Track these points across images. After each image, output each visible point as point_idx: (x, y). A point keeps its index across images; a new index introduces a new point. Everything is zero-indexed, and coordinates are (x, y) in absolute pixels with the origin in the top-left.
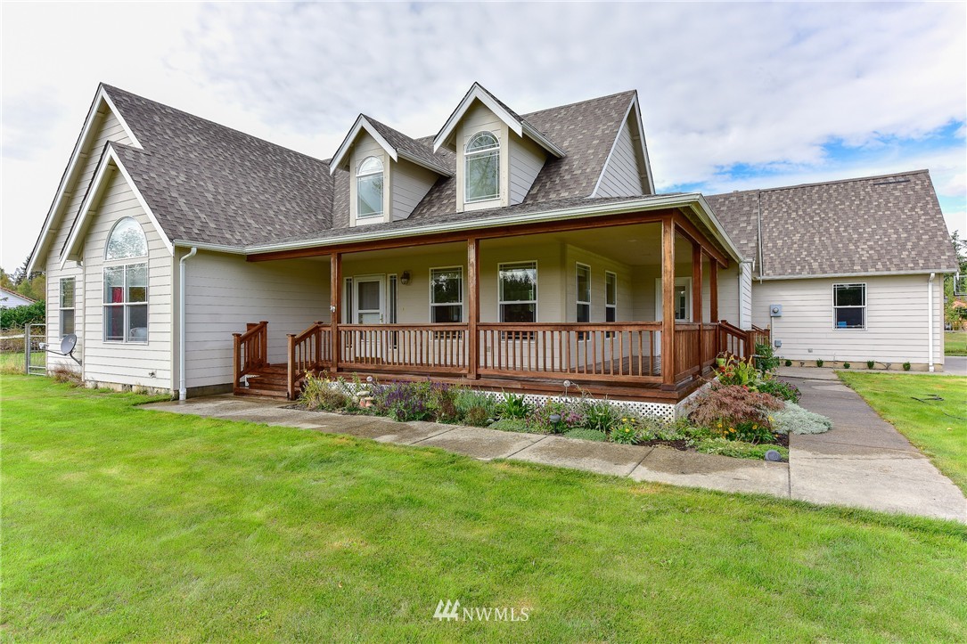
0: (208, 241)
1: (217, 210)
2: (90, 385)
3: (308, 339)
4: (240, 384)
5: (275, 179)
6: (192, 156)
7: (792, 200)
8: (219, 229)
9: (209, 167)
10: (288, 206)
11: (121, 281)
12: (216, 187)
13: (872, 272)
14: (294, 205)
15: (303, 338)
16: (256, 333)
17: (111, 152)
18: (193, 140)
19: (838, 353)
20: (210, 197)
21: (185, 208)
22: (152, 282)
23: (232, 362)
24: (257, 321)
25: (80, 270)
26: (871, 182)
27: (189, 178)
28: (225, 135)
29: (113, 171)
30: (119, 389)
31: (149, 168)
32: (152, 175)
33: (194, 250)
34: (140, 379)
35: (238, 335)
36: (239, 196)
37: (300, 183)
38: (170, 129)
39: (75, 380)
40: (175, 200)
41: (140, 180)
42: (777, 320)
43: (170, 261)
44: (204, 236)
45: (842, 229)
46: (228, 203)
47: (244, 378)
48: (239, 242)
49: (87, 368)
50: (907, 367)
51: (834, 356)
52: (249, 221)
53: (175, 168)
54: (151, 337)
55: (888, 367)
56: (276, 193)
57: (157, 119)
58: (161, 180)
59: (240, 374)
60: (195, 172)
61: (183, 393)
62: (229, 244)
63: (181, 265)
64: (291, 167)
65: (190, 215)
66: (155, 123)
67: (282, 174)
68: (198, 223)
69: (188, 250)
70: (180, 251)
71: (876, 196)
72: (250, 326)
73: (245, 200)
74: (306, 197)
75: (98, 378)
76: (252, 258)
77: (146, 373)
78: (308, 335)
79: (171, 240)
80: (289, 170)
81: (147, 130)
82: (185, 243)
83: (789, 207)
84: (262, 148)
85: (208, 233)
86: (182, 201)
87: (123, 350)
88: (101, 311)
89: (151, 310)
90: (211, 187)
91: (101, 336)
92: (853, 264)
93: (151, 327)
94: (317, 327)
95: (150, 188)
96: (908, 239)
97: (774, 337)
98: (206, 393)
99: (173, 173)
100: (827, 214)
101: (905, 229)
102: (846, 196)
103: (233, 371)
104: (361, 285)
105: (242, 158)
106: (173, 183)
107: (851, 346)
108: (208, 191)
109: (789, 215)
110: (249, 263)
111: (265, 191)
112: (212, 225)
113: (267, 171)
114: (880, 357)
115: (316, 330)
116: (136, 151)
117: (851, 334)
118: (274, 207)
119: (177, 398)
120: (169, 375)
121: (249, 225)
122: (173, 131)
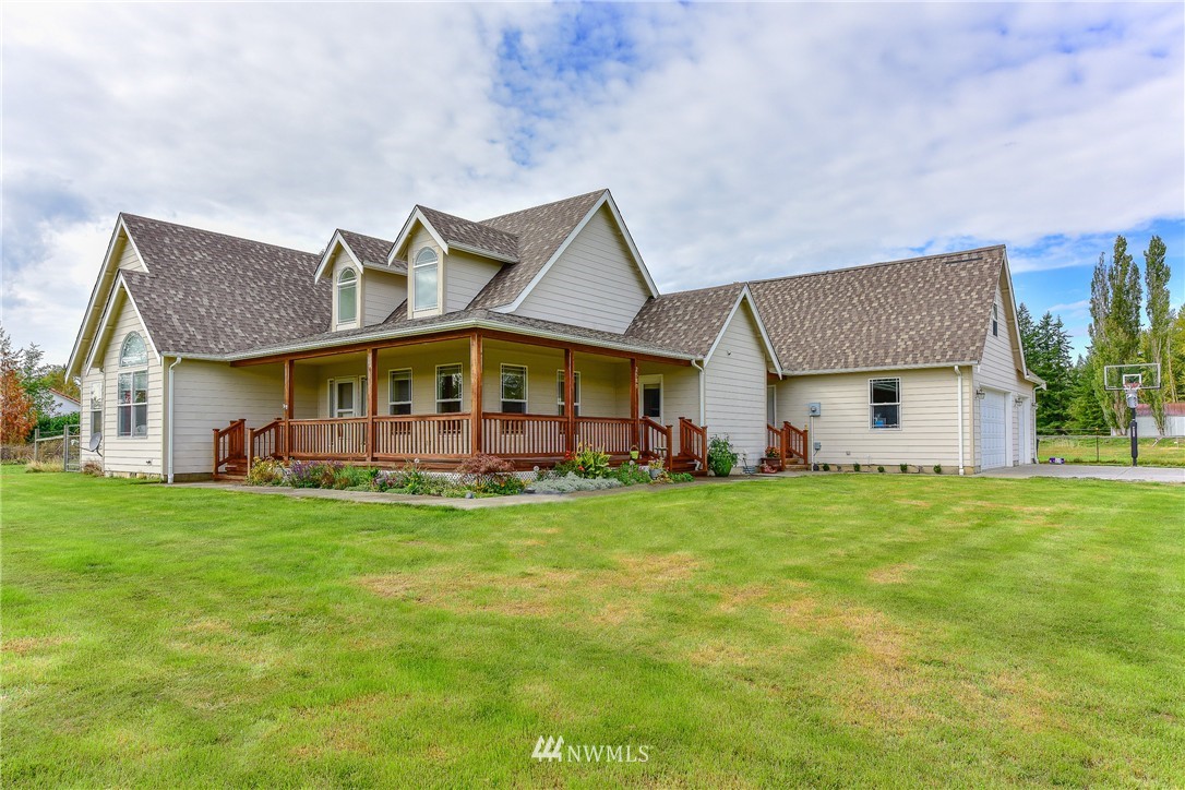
0: (192, 352)
1: (207, 323)
2: (107, 475)
3: (267, 433)
4: (217, 472)
5: (277, 287)
6: (194, 273)
7: (861, 282)
8: (204, 340)
9: (210, 283)
10: (283, 313)
11: (129, 386)
12: (211, 300)
13: (900, 366)
14: (290, 311)
15: (263, 431)
16: (237, 427)
17: (121, 278)
18: (198, 256)
19: (872, 455)
20: (203, 311)
21: (177, 323)
22: (151, 386)
23: (213, 454)
24: (237, 419)
25: (102, 377)
26: (945, 260)
27: (186, 295)
28: (233, 247)
29: (123, 298)
30: (128, 476)
31: (152, 289)
32: (153, 296)
33: (179, 360)
34: (141, 468)
35: (217, 430)
36: (232, 308)
37: (305, 287)
38: (178, 249)
39: (97, 472)
40: (169, 317)
41: (142, 301)
42: (816, 419)
43: (161, 369)
44: (190, 348)
45: (893, 317)
46: (219, 316)
47: (222, 468)
48: (222, 351)
49: (106, 460)
50: (938, 470)
51: (869, 458)
52: (236, 331)
53: (174, 286)
54: (150, 432)
55: (921, 470)
56: (273, 301)
57: (167, 241)
58: (161, 300)
59: (218, 464)
60: (194, 289)
61: (170, 477)
62: (211, 353)
63: (171, 372)
64: (300, 272)
65: (181, 329)
66: (165, 245)
67: (286, 281)
68: (186, 336)
69: (174, 359)
70: (169, 360)
71: (942, 276)
72: (232, 422)
73: (237, 311)
74: (307, 302)
75: (113, 468)
76: (235, 364)
77: (144, 462)
78: (268, 428)
79: (159, 352)
80: (295, 275)
81: (155, 254)
82: (171, 354)
83: (855, 290)
84: (271, 255)
85: (194, 344)
86: (175, 318)
87: (131, 442)
88: (115, 411)
89: (149, 409)
90: (206, 301)
91: (115, 432)
92: (886, 357)
93: (149, 424)
94: (276, 423)
95: (149, 308)
96: (948, 328)
97: (813, 440)
98: (192, 479)
99: (173, 292)
100: (886, 298)
101: (952, 318)
102: (913, 279)
103: (213, 462)
104: (341, 386)
105: (245, 269)
106: (171, 302)
107: (886, 447)
108: (202, 306)
109: (851, 298)
110: (234, 369)
111: (262, 300)
112: (199, 337)
113: (268, 280)
114: (913, 461)
115: (275, 425)
116: (142, 276)
117: (886, 435)
118: (267, 315)
119: (165, 482)
120: (160, 462)
121: (235, 335)
122: (180, 250)
